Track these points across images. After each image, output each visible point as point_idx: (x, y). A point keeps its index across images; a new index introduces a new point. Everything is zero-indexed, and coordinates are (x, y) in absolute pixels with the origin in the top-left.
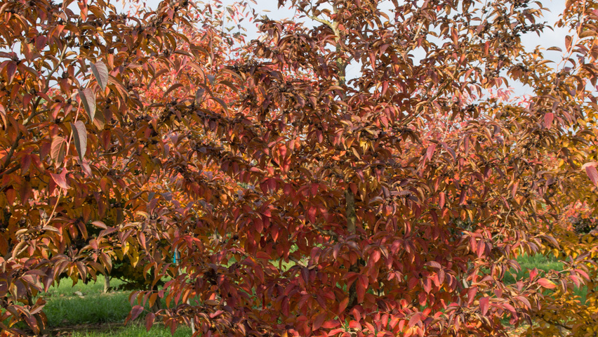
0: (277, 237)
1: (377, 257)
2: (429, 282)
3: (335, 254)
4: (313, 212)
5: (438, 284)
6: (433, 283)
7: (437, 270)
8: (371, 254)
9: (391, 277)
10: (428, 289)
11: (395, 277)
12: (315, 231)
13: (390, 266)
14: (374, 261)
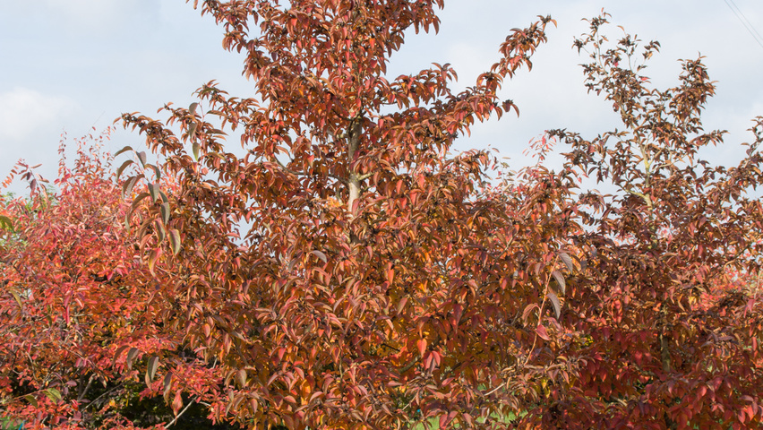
0: (605, 377)
1: (704, 391)
2: (743, 414)
3: (670, 390)
4: (639, 356)
5: (751, 416)
6: (747, 415)
7: (750, 403)
8: (699, 389)
9: (715, 408)
10: (742, 419)
11: (718, 408)
12: (636, 373)
13: (713, 400)
14: (700, 395)
